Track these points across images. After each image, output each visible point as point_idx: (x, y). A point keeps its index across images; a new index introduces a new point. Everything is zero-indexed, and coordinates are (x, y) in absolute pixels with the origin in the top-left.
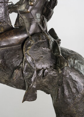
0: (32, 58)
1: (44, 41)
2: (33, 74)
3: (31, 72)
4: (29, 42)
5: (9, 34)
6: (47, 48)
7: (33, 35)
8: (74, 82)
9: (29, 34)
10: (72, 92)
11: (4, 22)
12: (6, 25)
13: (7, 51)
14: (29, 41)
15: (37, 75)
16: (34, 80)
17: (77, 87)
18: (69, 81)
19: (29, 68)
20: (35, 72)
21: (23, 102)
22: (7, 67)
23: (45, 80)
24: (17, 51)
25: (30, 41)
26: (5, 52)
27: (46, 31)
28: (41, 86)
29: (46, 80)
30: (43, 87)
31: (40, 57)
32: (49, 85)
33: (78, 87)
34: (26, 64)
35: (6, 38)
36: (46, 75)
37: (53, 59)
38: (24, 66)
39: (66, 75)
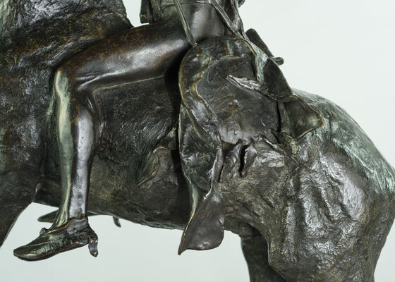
0: (207, 108)
1: (238, 57)
2: (213, 159)
3: (207, 150)
4: (195, 60)
5: (129, 39)
6: (248, 79)
7: (202, 40)
8: (337, 184)
9: (192, 36)
10: (328, 217)
11: (105, 7)
12: (111, 18)
13: (122, 94)
14: (195, 57)
15: (225, 160)
16: (215, 177)
17: (345, 203)
18: (320, 182)
19: (198, 140)
20: (220, 152)
21: (179, 253)
22: (124, 143)
23: (245, 181)
24: (154, 94)
25: (199, 58)
26: (116, 98)
27: (241, 30)
28: (231, 205)
29: (248, 181)
30: (237, 207)
31: (230, 106)
32: (255, 200)
33: (349, 201)
34: (189, 129)
35: (121, 51)
36: (250, 164)
37: (268, 113)
38: (183, 134)
39: (310, 162)
